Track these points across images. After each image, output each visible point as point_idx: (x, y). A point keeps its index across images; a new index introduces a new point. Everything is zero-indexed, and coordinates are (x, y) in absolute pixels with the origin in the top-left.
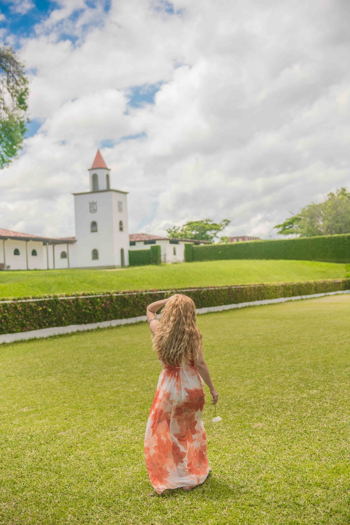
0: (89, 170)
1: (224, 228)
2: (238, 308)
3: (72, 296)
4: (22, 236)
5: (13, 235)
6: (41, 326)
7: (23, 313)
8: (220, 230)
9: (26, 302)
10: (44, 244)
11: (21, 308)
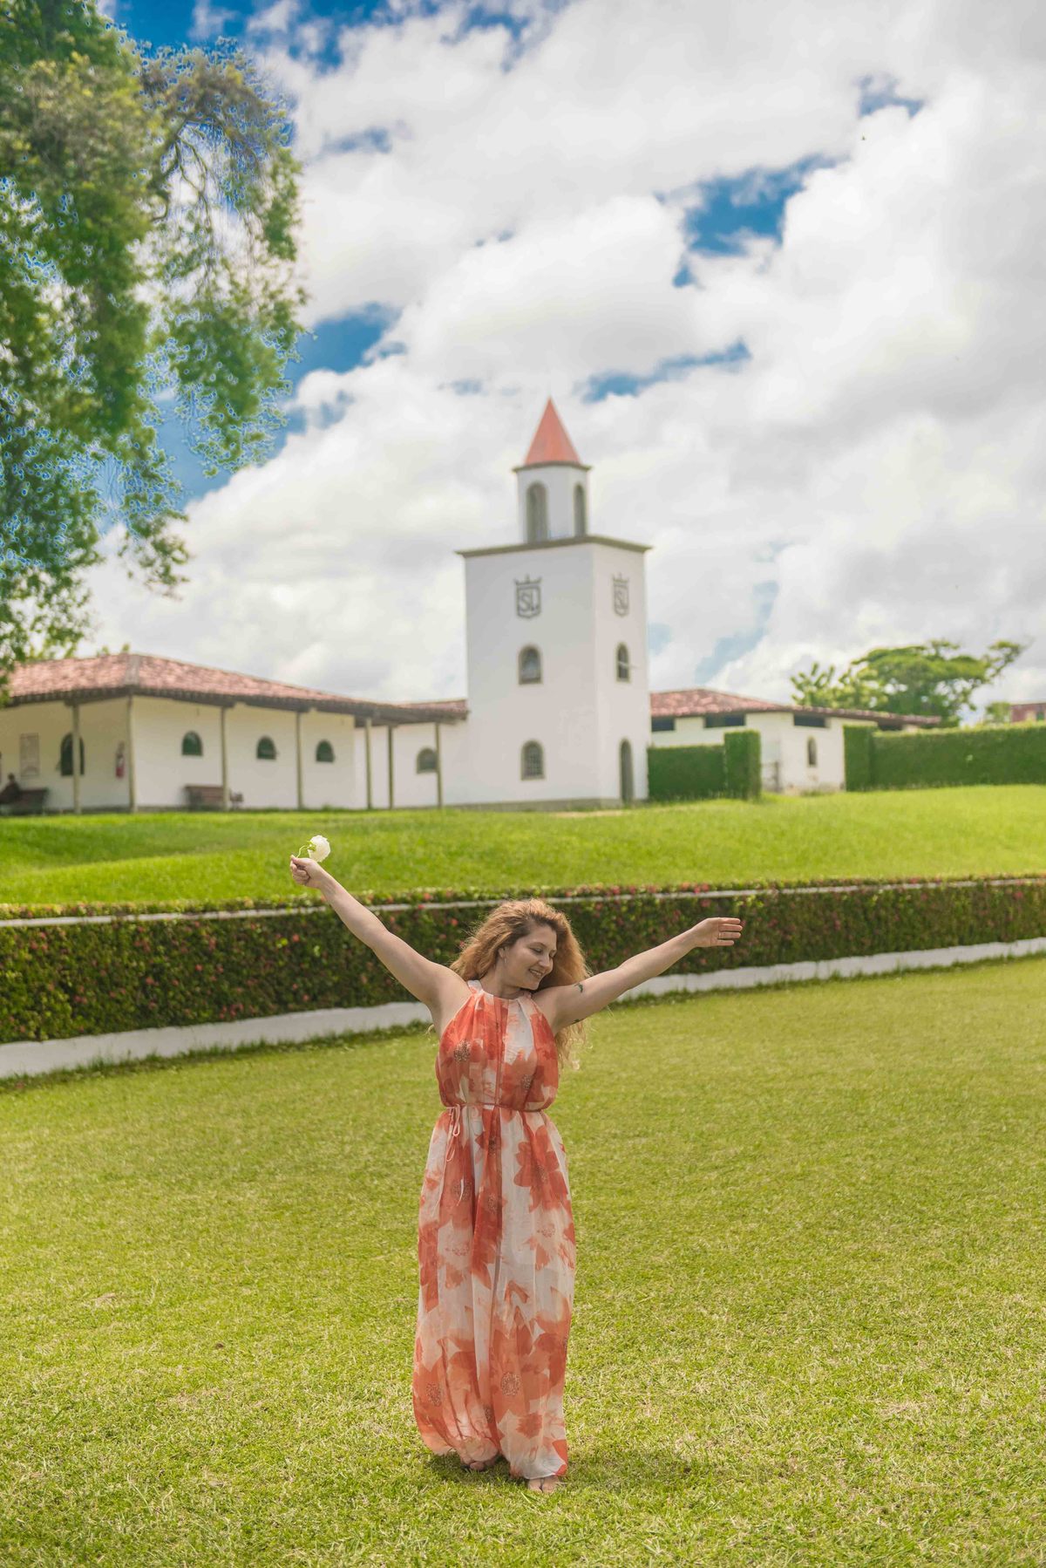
0: (517, 470)
1: (998, 671)
2: (1011, 959)
3: (396, 901)
4: (283, 693)
5: (252, 690)
6: (284, 1004)
7: (220, 955)
8: (983, 681)
9: (233, 920)
10: (359, 724)
11: (213, 940)
